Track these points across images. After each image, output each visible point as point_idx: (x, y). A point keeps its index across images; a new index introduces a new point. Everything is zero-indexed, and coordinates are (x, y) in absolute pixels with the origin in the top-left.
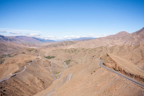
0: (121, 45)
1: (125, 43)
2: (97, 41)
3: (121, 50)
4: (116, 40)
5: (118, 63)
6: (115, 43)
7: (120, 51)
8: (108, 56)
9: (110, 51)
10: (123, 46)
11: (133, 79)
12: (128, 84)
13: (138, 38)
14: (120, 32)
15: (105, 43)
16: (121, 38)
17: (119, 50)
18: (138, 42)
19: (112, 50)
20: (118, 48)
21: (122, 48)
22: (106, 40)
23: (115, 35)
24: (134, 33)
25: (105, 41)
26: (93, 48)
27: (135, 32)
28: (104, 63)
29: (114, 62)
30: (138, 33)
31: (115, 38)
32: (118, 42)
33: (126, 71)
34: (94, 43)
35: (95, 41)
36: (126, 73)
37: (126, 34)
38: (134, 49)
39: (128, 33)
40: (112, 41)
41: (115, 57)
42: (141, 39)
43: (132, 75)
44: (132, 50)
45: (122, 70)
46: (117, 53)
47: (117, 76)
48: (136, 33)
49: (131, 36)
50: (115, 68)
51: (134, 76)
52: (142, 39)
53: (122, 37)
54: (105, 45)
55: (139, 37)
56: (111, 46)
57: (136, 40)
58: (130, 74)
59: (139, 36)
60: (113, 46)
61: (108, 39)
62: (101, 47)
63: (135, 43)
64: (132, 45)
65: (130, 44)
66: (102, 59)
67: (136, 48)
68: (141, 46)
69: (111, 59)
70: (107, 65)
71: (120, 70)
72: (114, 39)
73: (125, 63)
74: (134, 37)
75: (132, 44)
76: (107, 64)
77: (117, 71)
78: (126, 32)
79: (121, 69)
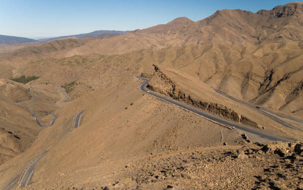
0: (180, 45)
1: (186, 41)
2: (131, 38)
3: (180, 56)
4: (169, 35)
5: (178, 83)
6: (167, 41)
7: (178, 57)
8: (158, 71)
9: (158, 58)
10: (184, 47)
11: (206, 112)
12: (198, 122)
13: (208, 31)
14: (176, 19)
15: (148, 42)
16: (178, 31)
17: (175, 56)
18: (210, 40)
19: (162, 55)
20: (175, 53)
21: (181, 51)
22: (150, 35)
23: (168, 25)
24: (201, 21)
25: (148, 38)
26: (124, 53)
27: (204, 19)
28: (150, 85)
29: (170, 82)
30: (208, 21)
31: (168, 30)
32: (173, 39)
33: (193, 97)
34: (125, 42)
35: (126, 39)
36: (193, 102)
37: (188, 23)
38: (202, 54)
39: (192, 21)
40: (162, 38)
41: (170, 71)
42: (214, 32)
43: (204, 105)
44: (200, 55)
45: (187, 96)
46: (173, 62)
47: (177, 109)
48: (206, 23)
49: (197, 26)
50: (172, 93)
51: (208, 106)
52: (216, 34)
53: (180, 30)
54: (149, 46)
55: (211, 29)
56: (160, 47)
57: (206, 35)
58: (201, 103)
59: (210, 27)
60: (165, 48)
61: (154, 34)
62: (141, 52)
63: (204, 42)
64: (200, 46)
65: (195, 43)
66: (146, 77)
67: (205, 52)
68: (214, 47)
69: (163, 76)
70: (156, 88)
71: (182, 97)
72: (165, 34)
73: (190, 82)
74: (203, 29)
75: (198, 43)
76: (156, 86)
77: (177, 98)
78: (187, 19)
79: (184, 95)
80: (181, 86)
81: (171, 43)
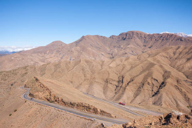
0: (56, 61)
1: (62, 58)
2: (17, 57)
3: (57, 69)
4: (48, 54)
5: (53, 90)
6: (46, 59)
7: (55, 71)
8: (38, 82)
9: (40, 72)
10: (60, 62)
11: (75, 110)
12: (69, 118)
13: (77, 50)
14: (53, 42)
15: (32, 60)
16: (55, 51)
17: (53, 70)
18: (79, 57)
19: (43, 70)
20: (53, 67)
21: (57, 66)
22: (33, 55)
23: (47, 47)
24: (72, 44)
25: (31, 57)
26: (11, 69)
27: (74, 42)
28: (31, 93)
29: (48, 89)
30: (77, 43)
31: (47, 51)
32: (51, 57)
33: (65, 100)
34: (12, 60)
35: (13, 58)
36: (65, 103)
37: (62, 45)
38: (74, 67)
39: (65, 44)
40: (42, 57)
41: (48, 81)
42: (81, 51)
43: (73, 105)
44: (72, 68)
45: (60, 99)
46: (52, 74)
47: (53, 109)
48: (75, 44)
49: (69, 47)
50: (49, 98)
51: (76, 105)
52: (83, 53)
53: (56, 50)
54: (32, 63)
55: (79, 49)
56: (42, 64)
57: (76, 54)
58: (71, 104)
59: (78, 48)
60: (45, 64)
61: (36, 54)
62: (25, 68)
63: (74, 59)
64: (72, 61)
65: (68, 60)
66: (29, 87)
67: (76, 66)
68: (82, 61)
69: (42, 85)
70: (36, 96)
71: (56, 100)
72: (44, 54)
73: (63, 88)
74: (73, 49)
75: (70, 59)
76: (37, 94)
77: (52, 102)
78: (61, 42)
79: (58, 99)
80: (56, 92)
81: (50, 60)
